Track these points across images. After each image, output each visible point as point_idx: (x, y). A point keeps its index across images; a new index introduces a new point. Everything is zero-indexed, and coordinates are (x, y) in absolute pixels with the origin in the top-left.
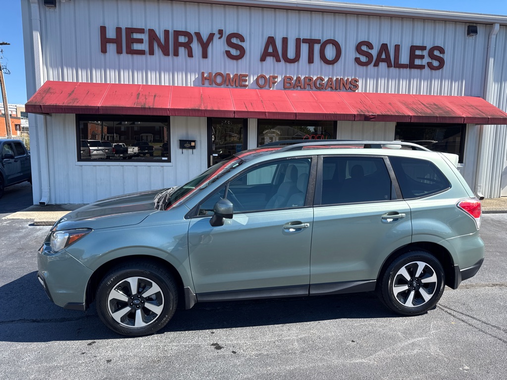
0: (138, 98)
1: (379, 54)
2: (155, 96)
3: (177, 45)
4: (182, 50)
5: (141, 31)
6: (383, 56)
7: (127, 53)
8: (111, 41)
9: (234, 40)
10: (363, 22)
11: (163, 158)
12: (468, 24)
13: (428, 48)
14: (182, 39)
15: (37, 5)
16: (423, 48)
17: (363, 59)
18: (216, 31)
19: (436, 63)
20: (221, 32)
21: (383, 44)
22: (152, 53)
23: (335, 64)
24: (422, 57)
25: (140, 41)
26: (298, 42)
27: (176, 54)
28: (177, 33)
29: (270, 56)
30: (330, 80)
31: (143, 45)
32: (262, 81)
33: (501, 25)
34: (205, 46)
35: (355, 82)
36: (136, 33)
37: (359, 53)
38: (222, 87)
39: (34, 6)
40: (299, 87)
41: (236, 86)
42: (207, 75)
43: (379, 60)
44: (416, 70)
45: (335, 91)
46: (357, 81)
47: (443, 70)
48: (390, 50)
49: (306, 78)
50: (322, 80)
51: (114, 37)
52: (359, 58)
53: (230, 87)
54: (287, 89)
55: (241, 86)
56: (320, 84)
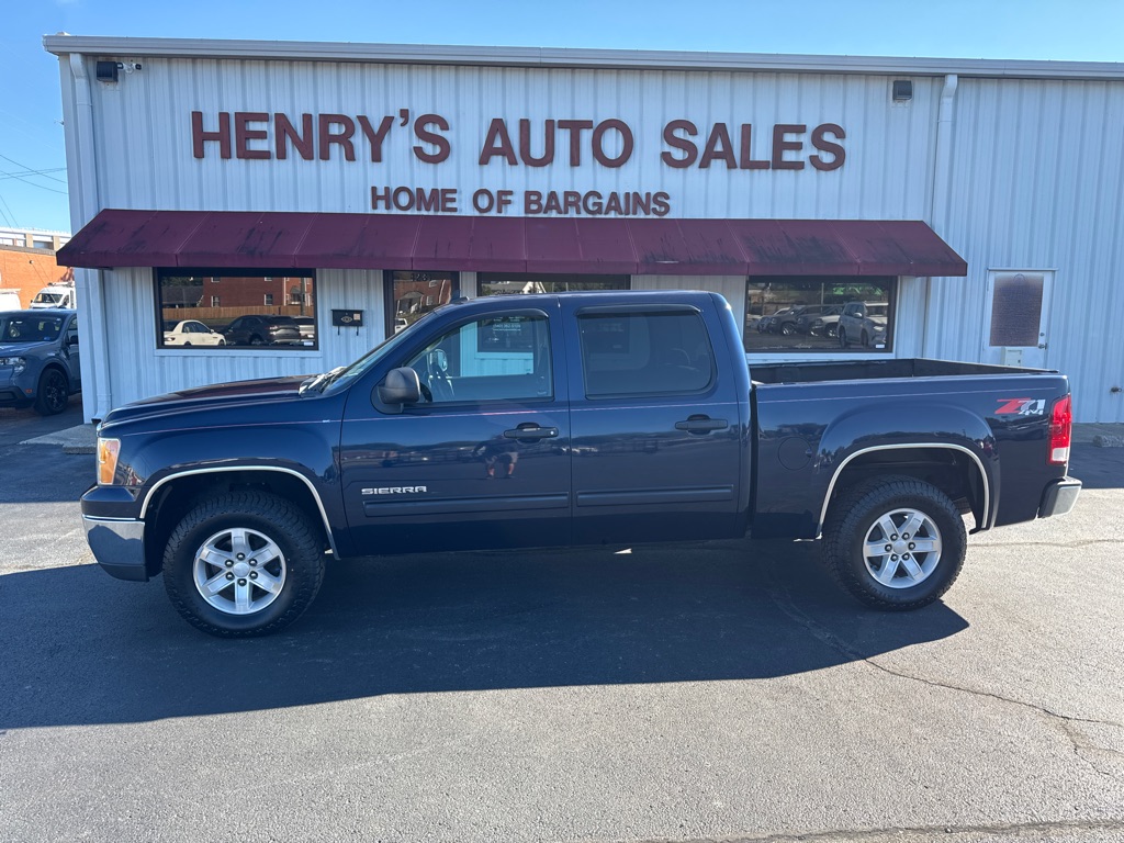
0: (248, 237)
1: (711, 143)
2: (280, 233)
3: (327, 139)
4: (336, 150)
5: (263, 117)
6: (719, 148)
7: (239, 157)
8: (212, 137)
9: (429, 128)
10: (676, 84)
11: (305, 343)
12: (894, 78)
13: (810, 129)
14: (335, 129)
15: (85, 81)
16: (800, 129)
17: (678, 154)
18: (395, 113)
19: (827, 158)
20: (404, 113)
21: (717, 125)
22: (282, 155)
23: (623, 167)
24: (798, 146)
25: (262, 135)
26: (550, 125)
27: (325, 156)
28: (326, 119)
29: (497, 154)
30: (614, 196)
31: (266, 141)
32: (484, 202)
33: (960, 77)
34: (377, 140)
35: (661, 198)
36: (253, 120)
37: (670, 144)
38: (409, 213)
39: (81, 83)
40: (554, 211)
41: (436, 210)
42: (381, 192)
43: (710, 156)
44: (785, 172)
45: (623, 216)
46: (667, 197)
47: (842, 169)
48: (733, 136)
49: (567, 194)
50: (600, 197)
51: (217, 130)
52: (669, 153)
53: (424, 213)
54: (530, 215)
55: (445, 209)
56: (594, 204)
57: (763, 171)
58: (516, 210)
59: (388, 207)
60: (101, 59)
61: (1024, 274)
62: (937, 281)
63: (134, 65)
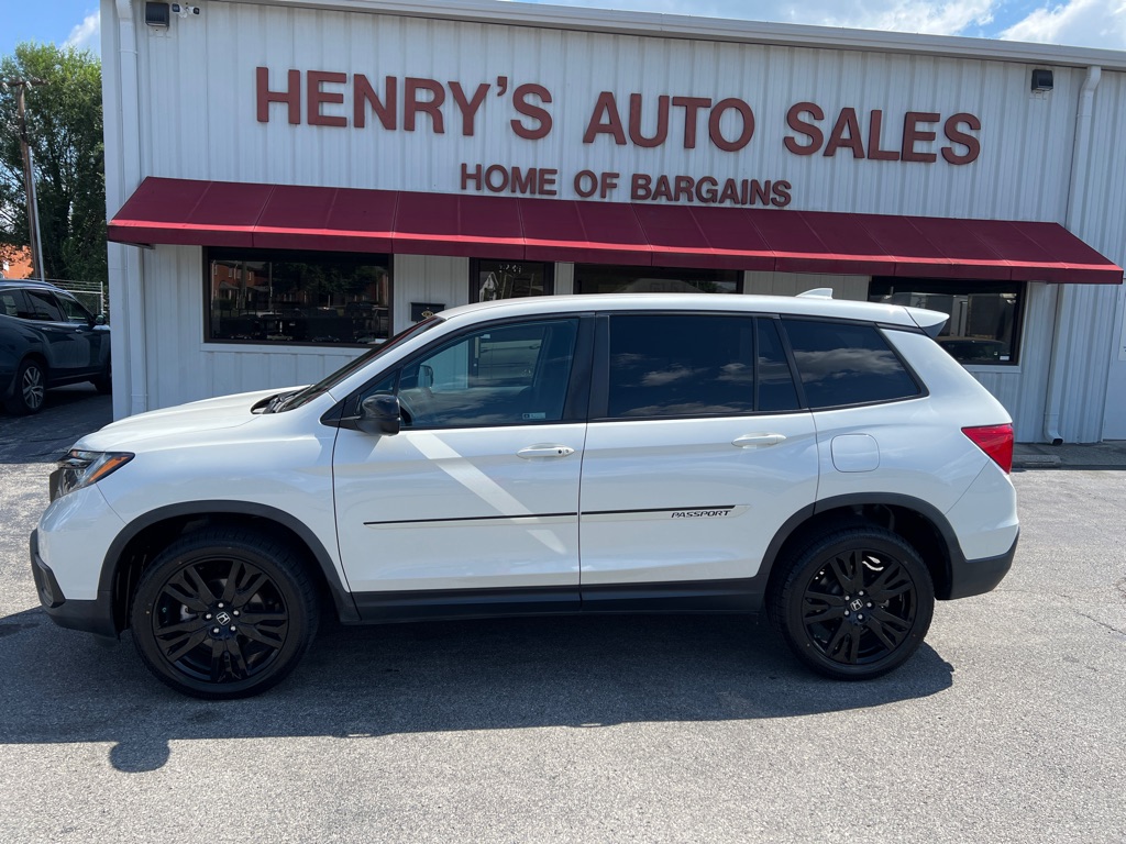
1: (837, 130)
3: (413, 107)
4: (422, 119)
5: (339, 78)
6: (845, 135)
7: (310, 123)
8: (279, 98)
9: (530, 99)
10: (803, 63)
11: (377, 341)
12: (1033, 67)
13: (944, 118)
14: (423, 96)
15: (131, 24)
16: (932, 118)
17: (802, 140)
18: (492, 81)
20: (502, 82)
21: (844, 109)
22: (360, 122)
23: (742, 151)
24: (930, 137)
25: (338, 99)
26: (663, 102)
27: (410, 126)
28: (413, 84)
29: (604, 132)
30: (730, 183)
31: (342, 106)
32: (586, 185)
33: (1104, 69)
34: (469, 110)
35: (782, 188)
36: (328, 81)
37: (793, 128)
38: (503, 194)
39: (127, 27)
40: (664, 198)
41: (533, 192)
42: (471, 170)
43: (835, 143)
44: (916, 165)
45: (739, 206)
46: (788, 186)
47: (975, 166)
48: (861, 123)
49: (679, 179)
50: (714, 183)
51: (285, 90)
52: (793, 139)
53: (518, 195)
54: (637, 202)
55: (542, 192)
56: (708, 191)
57: (892, 163)
58: (621, 195)
59: (478, 188)
62: (1068, 288)
63: (192, 8)
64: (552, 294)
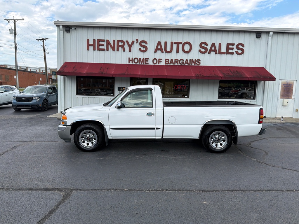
0: (101, 69)
1: (211, 48)
2: (108, 68)
3: (118, 46)
4: (120, 49)
5: (103, 41)
6: (213, 49)
7: (98, 50)
8: (91, 45)
9: (143, 44)
10: (203, 34)
11: (111, 95)
12: (257, 33)
13: (236, 45)
14: (120, 44)
15: (62, 32)
16: (233, 45)
17: (203, 50)
18: (135, 40)
19: (240, 52)
20: (137, 40)
21: (213, 43)
22: (108, 50)
23: (189, 53)
24: (232, 49)
25: (103, 45)
26: (172, 43)
27: (118, 50)
28: (118, 41)
29: (159, 50)
30: (187, 60)
31: (104, 46)
32: (155, 62)
33: (274, 33)
34: (130, 47)
35: (198, 61)
36: (101, 41)
37: (201, 48)
38: (137, 64)
39: (62, 33)
40: (172, 64)
41: (144, 63)
42: (131, 59)
43: (211, 50)
44: (229, 55)
45: (189, 65)
46: (200, 60)
47: (243, 54)
48: (216, 46)
49: (175, 60)
50: (183, 60)
51: (93, 43)
52: (201, 50)
53: (141, 64)
54: (166, 65)
55: (146, 63)
56: (182, 62)
57: (224, 55)
58: (163, 63)
59: (132, 63)
60: (66, 27)
61: (289, 81)
62: (267, 82)
63: (74, 28)
64: (148, 84)
